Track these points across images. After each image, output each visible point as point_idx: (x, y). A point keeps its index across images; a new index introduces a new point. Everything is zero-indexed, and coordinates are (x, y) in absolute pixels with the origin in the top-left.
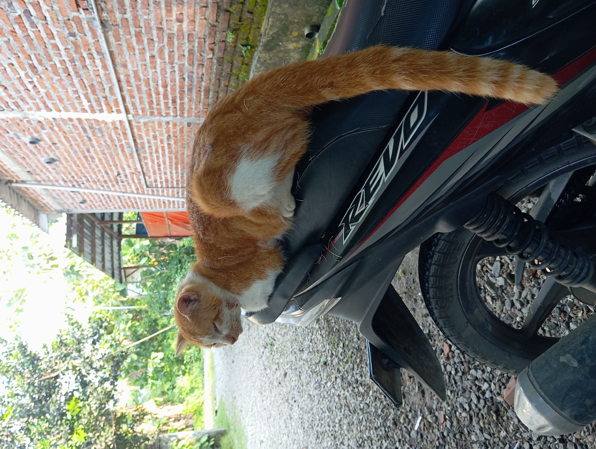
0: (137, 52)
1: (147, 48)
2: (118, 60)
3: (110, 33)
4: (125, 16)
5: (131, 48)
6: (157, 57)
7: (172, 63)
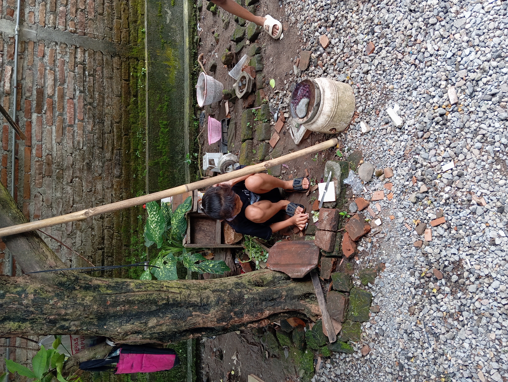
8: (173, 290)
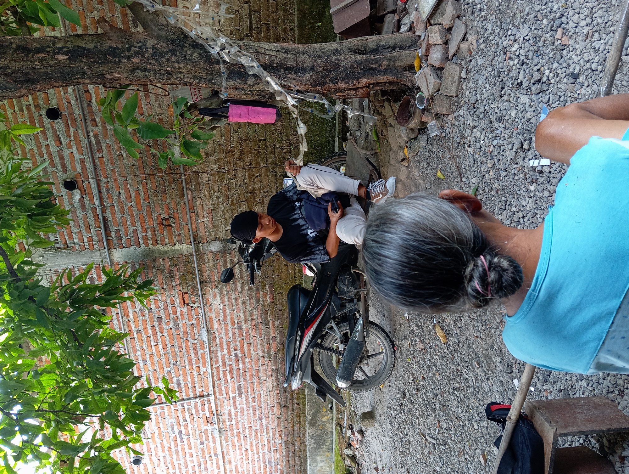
0: (237, 448)
1: (243, 445)
2: (226, 458)
3: (223, 437)
4: (232, 423)
5: (234, 446)
6: (249, 450)
7: (258, 453)
8: (270, 53)
